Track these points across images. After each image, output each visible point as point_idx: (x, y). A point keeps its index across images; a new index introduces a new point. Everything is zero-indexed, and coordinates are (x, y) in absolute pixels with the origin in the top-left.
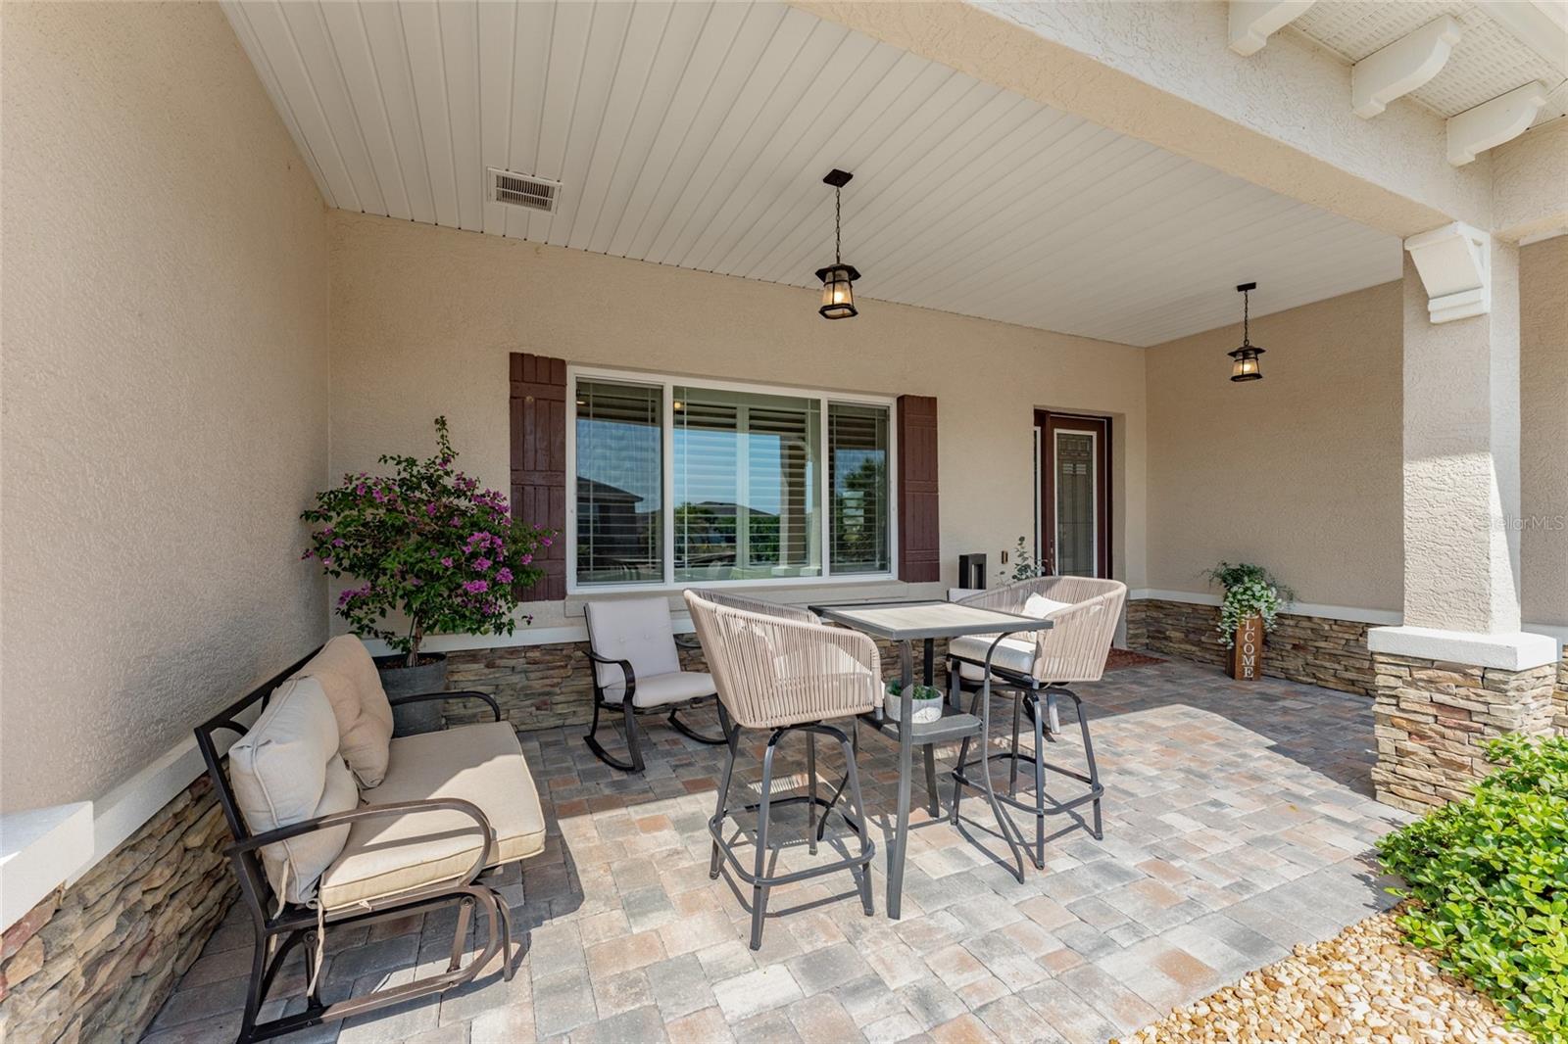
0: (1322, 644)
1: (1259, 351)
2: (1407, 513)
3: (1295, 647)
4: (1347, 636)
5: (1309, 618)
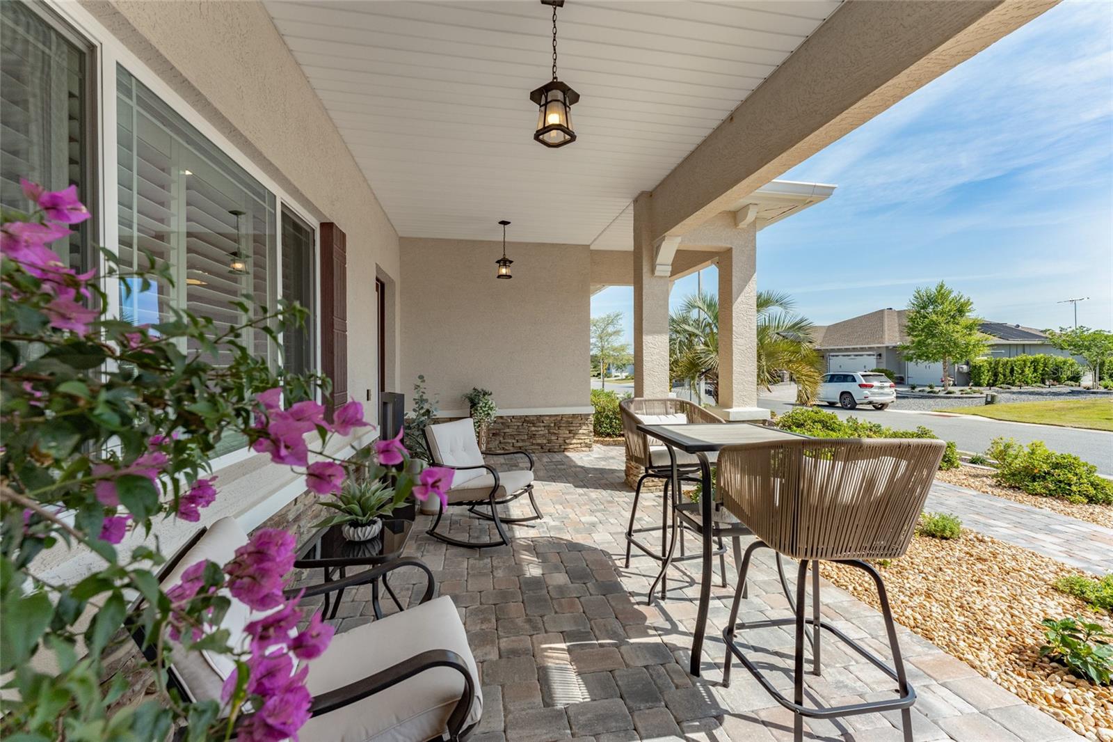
1: (511, 262)
3: (493, 435)
5: (501, 417)
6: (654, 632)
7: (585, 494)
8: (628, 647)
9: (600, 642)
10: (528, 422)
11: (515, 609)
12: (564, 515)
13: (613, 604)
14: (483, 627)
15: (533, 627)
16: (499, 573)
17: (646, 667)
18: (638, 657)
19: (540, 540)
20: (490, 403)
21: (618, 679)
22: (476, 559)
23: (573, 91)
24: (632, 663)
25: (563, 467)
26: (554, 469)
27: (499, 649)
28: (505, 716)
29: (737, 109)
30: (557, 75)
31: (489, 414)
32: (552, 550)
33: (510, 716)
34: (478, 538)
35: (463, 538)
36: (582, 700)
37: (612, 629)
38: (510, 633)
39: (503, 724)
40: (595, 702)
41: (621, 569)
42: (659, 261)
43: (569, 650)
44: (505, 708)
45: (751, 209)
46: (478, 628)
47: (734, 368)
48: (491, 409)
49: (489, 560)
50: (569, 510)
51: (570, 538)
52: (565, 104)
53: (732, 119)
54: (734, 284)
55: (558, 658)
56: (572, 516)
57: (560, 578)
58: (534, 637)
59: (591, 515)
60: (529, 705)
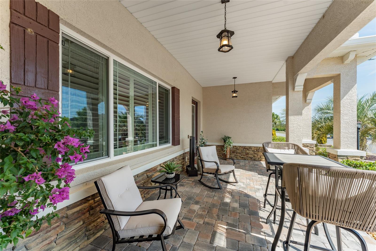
0: (238, 151)
1: (237, 91)
2: (289, 126)
3: (233, 152)
4: (242, 149)
5: (236, 146)
6: (264, 234)
7: (261, 178)
8: (250, 235)
9: (239, 230)
10: (246, 149)
11: (215, 211)
12: (249, 184)
13: (251, 219)
14: (202, 213)
15: (218, 218)
16: (215, 198)
17: (253, 245)
18: (252, 240)
19: (235, 191)
20: (230, 141)
21: (239, 244)
22: (210, 192)
23: (231, 31)
24: (248, 241)
25: (257, 166)
26: (253, 167)
27: (204, 221)
28: (197, 241)
29: (326, 11)
30: (227, 27)
31: (230, 145)
32: (238, 195)
33: (198, 242)
34: (214, 185)
35: (210, 184)
36: (223, 246)
37: (246, 228)
38: (210, 217)
39: (195, 243)
40: (227, 249)
41: (262, 208)
42: (296, 84)
43: (227, 229)
44: (197, 239)
45: (351, 54)
46: (201, 213)
47: (341, 130)
48: (231, 143)
49: (214, 193)
50: (251, 182)
51: (247, 192)
52: (228, 37)
53: (324, 17)
54: (341, 90)
55: (221, 230)
56: (252, 184)
57: (236, 205)
58: (217, 221)
59: (260, 186)
60: (205, 241)
